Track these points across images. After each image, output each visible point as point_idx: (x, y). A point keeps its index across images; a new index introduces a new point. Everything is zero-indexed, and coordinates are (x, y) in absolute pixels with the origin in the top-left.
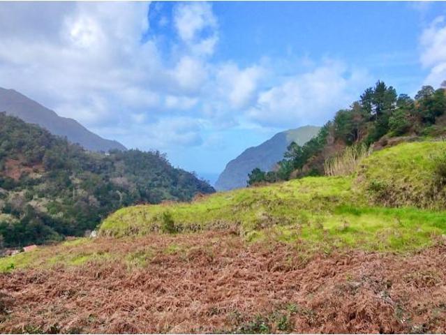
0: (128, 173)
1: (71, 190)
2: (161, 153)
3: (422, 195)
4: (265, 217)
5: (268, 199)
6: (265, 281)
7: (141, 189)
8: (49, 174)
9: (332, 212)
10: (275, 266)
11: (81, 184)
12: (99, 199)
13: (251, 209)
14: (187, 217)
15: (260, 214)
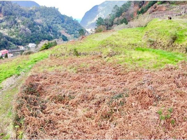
0: (42, 17)
1: (17, 25)
2: (56, 8)
3: (165, 45)
4: (111, 51)
5: (112, 44)
6: (116, 79)
7: (48, 25)
8: (6, 18)
9: (134, 50)
10: (118, 73)
11: (21, 22)
12: (30, 30)
13: (106, 47)
14: (82, 50)
15: (109, 50)
